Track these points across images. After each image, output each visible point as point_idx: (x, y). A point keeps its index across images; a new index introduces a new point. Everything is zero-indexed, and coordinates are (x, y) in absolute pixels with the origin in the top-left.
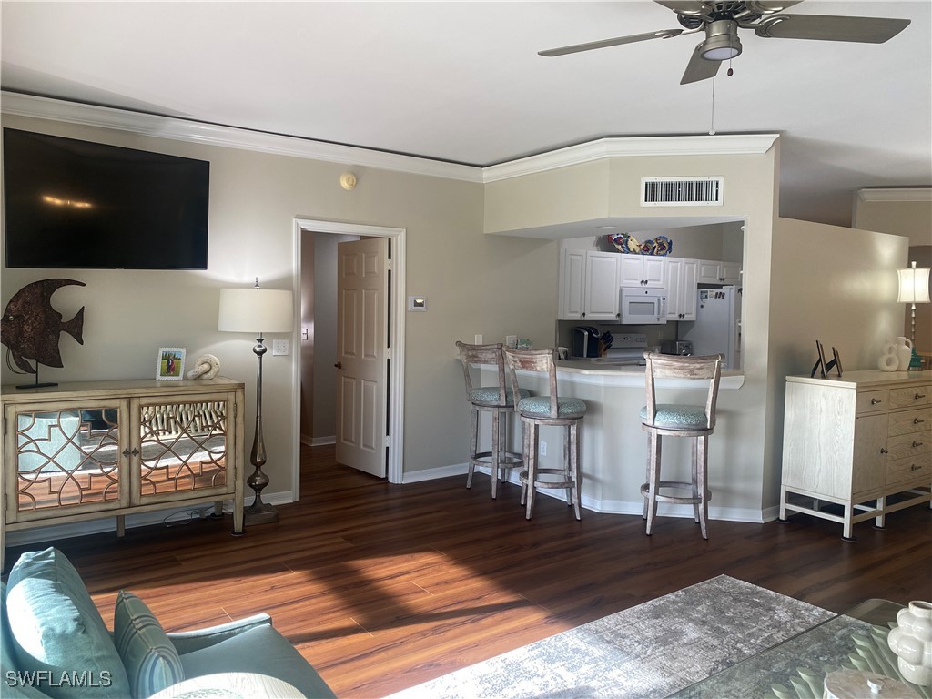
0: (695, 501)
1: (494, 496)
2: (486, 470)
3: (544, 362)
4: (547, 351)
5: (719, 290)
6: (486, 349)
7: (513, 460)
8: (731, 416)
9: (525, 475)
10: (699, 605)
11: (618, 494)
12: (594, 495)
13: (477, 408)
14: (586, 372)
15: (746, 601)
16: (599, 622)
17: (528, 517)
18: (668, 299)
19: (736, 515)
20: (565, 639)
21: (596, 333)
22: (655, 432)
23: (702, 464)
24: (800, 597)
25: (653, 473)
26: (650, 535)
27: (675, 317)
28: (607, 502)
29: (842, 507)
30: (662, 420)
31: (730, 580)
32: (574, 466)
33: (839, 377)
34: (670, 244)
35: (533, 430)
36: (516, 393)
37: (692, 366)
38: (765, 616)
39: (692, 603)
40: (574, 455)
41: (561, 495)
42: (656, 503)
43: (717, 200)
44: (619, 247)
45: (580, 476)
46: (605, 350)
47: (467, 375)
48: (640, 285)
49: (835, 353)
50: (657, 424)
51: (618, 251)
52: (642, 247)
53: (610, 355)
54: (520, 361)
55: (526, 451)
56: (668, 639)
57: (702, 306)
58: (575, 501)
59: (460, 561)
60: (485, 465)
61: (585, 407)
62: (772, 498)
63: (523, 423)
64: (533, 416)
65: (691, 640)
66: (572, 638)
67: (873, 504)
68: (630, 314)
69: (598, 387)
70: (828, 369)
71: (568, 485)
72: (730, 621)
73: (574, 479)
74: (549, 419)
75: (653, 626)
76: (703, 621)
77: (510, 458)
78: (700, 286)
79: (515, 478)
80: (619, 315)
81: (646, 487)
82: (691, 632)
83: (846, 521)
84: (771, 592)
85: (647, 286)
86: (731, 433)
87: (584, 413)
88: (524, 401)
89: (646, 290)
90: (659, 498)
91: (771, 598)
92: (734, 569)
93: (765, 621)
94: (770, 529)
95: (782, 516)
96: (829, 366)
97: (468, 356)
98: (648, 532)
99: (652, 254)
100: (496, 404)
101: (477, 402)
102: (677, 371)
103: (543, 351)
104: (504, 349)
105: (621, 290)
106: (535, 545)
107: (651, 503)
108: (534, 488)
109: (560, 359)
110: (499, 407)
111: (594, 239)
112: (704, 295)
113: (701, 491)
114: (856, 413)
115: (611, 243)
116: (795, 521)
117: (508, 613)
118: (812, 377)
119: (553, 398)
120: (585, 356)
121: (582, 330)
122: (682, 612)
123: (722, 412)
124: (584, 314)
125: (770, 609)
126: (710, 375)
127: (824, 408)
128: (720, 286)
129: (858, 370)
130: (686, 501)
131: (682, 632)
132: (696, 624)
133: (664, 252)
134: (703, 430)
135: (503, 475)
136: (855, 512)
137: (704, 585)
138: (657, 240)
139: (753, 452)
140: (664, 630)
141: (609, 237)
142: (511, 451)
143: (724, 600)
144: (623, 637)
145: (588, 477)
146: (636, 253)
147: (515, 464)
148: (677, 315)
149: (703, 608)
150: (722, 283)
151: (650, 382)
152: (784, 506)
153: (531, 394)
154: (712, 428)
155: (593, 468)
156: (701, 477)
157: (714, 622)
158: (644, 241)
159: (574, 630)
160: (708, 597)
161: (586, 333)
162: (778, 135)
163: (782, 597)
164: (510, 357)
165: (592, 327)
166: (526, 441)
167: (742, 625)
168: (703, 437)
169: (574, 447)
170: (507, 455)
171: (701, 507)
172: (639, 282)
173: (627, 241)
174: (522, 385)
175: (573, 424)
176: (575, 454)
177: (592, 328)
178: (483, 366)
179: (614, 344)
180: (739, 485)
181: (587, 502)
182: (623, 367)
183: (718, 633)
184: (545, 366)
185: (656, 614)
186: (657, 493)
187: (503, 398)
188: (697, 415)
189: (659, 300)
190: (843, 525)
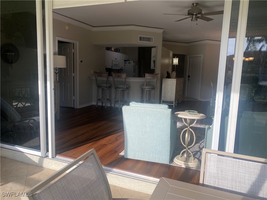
3: (124, 76)
5: (129, 62)
34: (119, 50)
36: (114, 83)
37: (154, 76)
43: (152, 42)
47: (97, 80)
50: (146, 88)
51: (110, 51)
57: (125, 65)
68: (114, 67)
78: (125, 61)
80: (112, 67)
89: (116, 61)
99: (116, 52)
105: (112, 61)
112: (126, 63)
115: (109, 48)
124: (106, 66)
127: (170, 84)
133: (118, 52)
138: (117, 48)
146: (113, 51)
148: (121, 67)
150: (128, 60)
158: (115, 49)
162: (164, 30)
172: (115, 59)
173: (112, 48)
187: (108, 85)
189: (119, 63)
190: (173, 105)
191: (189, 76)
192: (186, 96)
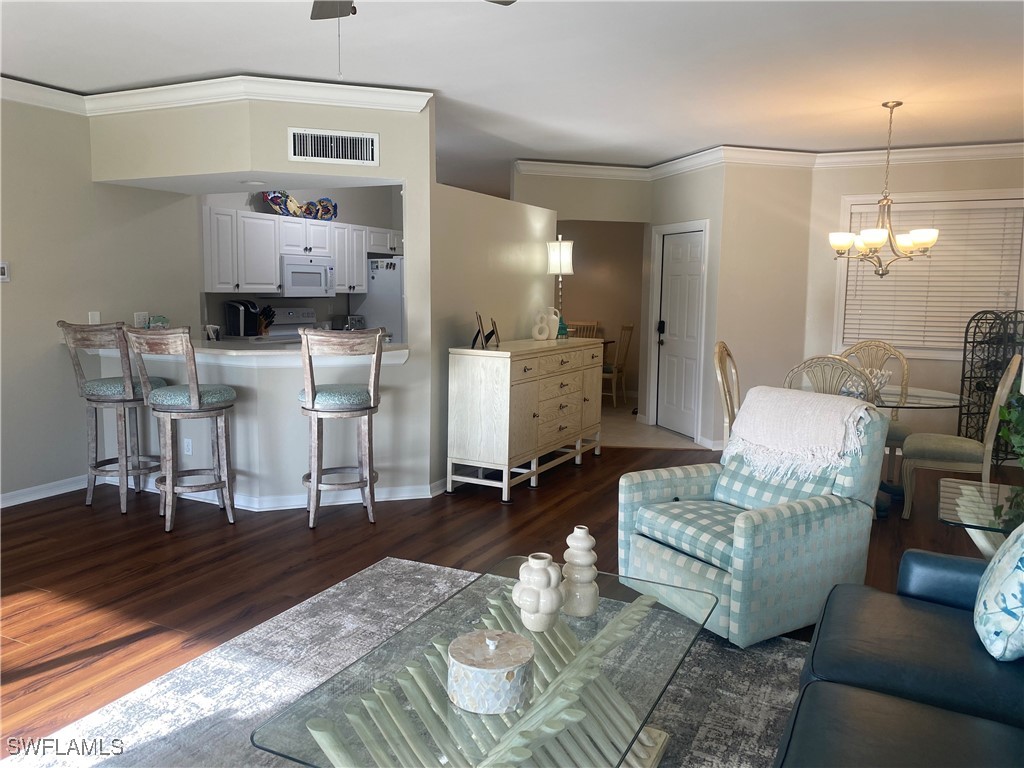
0: (361, 484)
1: (124, 509)
2: (111, 478)
3: (177, 343)
4: (181, 330)
5: (389, 261)
6: (102, 330)
7: (149, 465)
8: (397, 392)
9: (162, 480)
10: (360, 594)
11: (278, 488)
12: (251, 494)
13: (94, 405)
14: (233, 353)
15: (408, 580)
16: (248, 634)
17: (168, 529)
18: (336, 269)
19: (405, 493)
20: (206, 661)
21: (254, 307)
22: (315, 416)
23: (367, 445)
24: (458, 566)
25: (314, 460)
26: (313, 528)
27: (345, 290)
28: (266, 498)
29: (500, 473)
30: (322, 402)
31: (393, 561)
32: (224, 463)
33: (497, 347)
34: (335, 207)
35: (169, 427)
36: (144, 383)
37: (352, 342)
38: (425, 592)
39: (353, 593)
40: (223, 451)
41: (210, 497)
42: (319, 492)
43: (373, 160)
44: (277, 208)
45: (232, 474)
46: (266, 327)
47: (77, 365)
48: (303, 253)
49: (494, 324)
50: (317, 407)
51: (276, 213)
52: (303, 209)
53: (272, 333)
54: (147, 343)
55: (163, 452)
56: (323, 637)
57: (373, 278)
58: (227, 502)
59: (71, 595)
60: (110, 474)
61: (235, 395)
62: (439, 472)
63: (159, 419)
64: (168, 409)
65: (349, 632)
66: (215, 658)
67: (527, 466)
68: (293, 285)
69: (250, 370)
70: (487, 341)
71: (218, 485)
72: (391, 604)
73: (224, 478)
74: (189, 411)
75: (310, 626)
76: (364, 610)
77: (145, 463)
78: (371, 255)
79: (151, 486)
80: (280, 286)
81: (308, 477)
82: (350, 623)
83: (504, 485)
84: (433, 566)
85: (311, 253)
86: (398, 410)
87: (235, 400)
88: (156, 392)
89: (311, 258)
90: (322, 487)
91: (433, 572)
92: (398, 550)
93: (425, 597)
94: (438, 502)
95: (449, 489)
96: (488, 338)
97: (76, 340)
98: (311, 525)
99: (315, 218)
100: (120, 397)
101: (93, 398)
102: (336, 347)
103: (177, 330)
104: (125, 329)
105: (281, 258)
106: (176, 559)
107: (314, 494)
108: (174, 494)
109: (209, 339)
110: (124, 401)
111: (245, 197)
112: (374, 266)
113: (366, 474)
114: (511, 381)
115: (268, 202)
116: (462, 491)
117: (134, 646)
118: (473, 348)
119: (193, 386)
120: (242, 334)
121: (237, 305)
122: (342, 605)
123: (386, 389)
124: (238, 286)
125: (430, 584)
126: (371, 350)
127: (483, 377)
128: (391, 256)
129: (516, 339)
130: (350, 486)
131: (341, 625)
132: (356, 614)
133: (329, 216)
134: (366, 409)
135: (137, 483)
136: (513, 475)
137: (367, 572)
138: (320, 202)
139: (420, 428)
140: (321, 627)
141: (264, 195)
142: (146, 454)
143: (386, 584)
144: (275, 645)
145: (243, 473)
146: (297, 216)
147: (151, 468)
148: (347, 287)
149: (364, 596)
150: (392, 253)
151: (308, 361)
152: (451, 477)
153: (169, 383)
154: (376, 407)
155: (249, 464)
156: (366, 459)
157: (374, 608)
158: (305, 202)
159: (218, 649)
160: (371, 583)
161: (242, 308)
162: (432, 95)
163: (442, 569)
164: (134, 339)
165: (249, 300)
166: (162, 439)
167: (402, 605)
168: (366, 417)
169: (222, 442)
170: (142, 459)
171: (367, 489)
172: (302, 249)
173: (286, 202)
174: (152, 372)
175: (220, 415)
176: (224, 449)
177: (250, 303)
178: (102, 352)
179: (276, 320)
180: (408, 463)
181: (241, 502)
182: (287, 346)
183: (378, 618)
184: (180, 348)
185: (313, 612)
186: (319, 481)
187: (129, 390)
188: (359, 394)
189: (326, 270)
190: (501, 489)
191: (661, 327)
192: (652, 421)
